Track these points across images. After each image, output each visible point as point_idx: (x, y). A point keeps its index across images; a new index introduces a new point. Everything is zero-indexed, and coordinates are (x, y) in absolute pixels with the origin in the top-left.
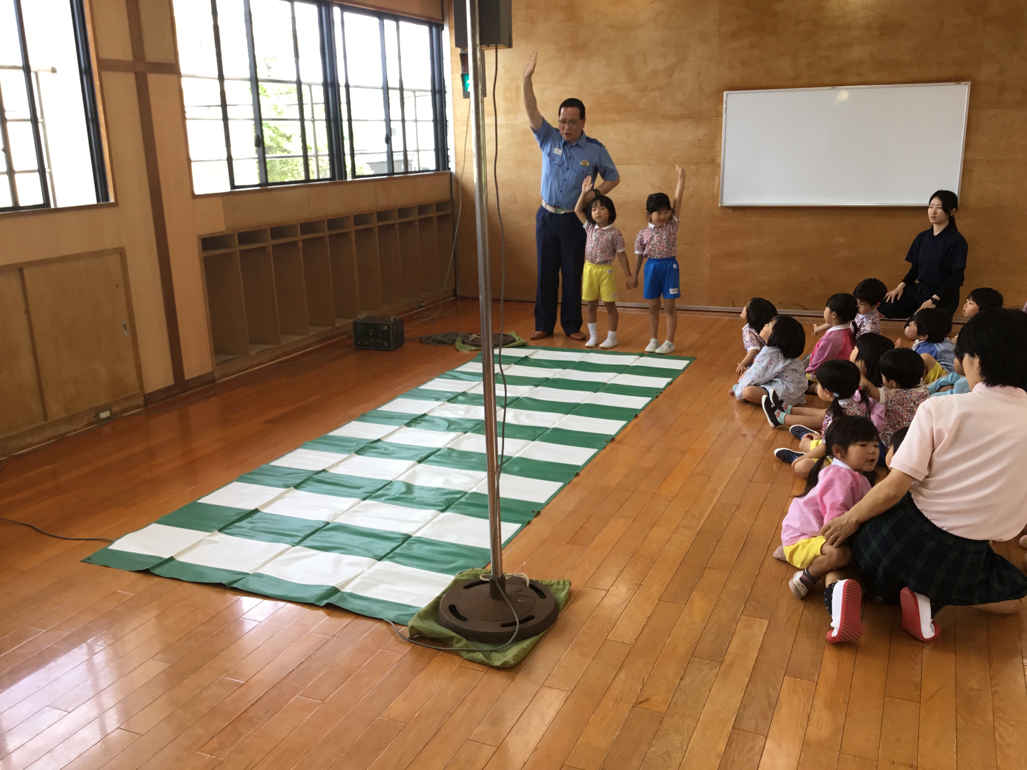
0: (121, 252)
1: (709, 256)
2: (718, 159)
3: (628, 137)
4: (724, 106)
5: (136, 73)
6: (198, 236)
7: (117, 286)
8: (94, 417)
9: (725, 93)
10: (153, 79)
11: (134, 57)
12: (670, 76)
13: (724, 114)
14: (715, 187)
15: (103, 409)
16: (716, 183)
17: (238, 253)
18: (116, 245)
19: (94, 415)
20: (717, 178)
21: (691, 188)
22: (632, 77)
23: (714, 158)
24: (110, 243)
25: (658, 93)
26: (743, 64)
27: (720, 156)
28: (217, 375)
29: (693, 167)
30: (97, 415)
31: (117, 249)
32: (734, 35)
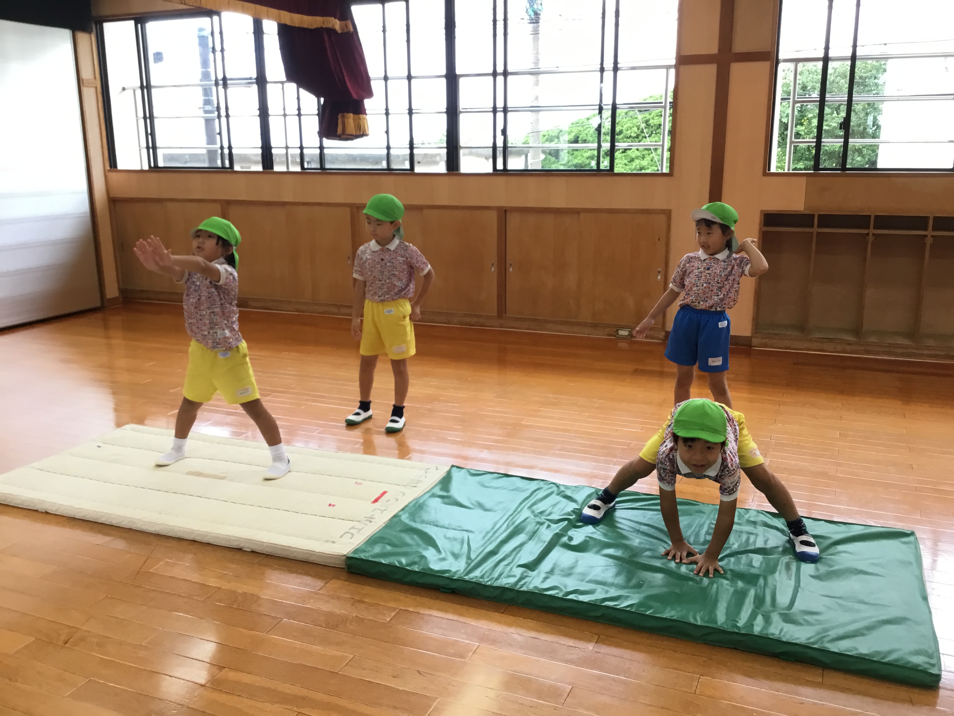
0: (668, 213)
5: (719, 64)
6: (762, 211)
7: (659, 239)
8: (614, 331)
10: (737, 68)
11: (720, 50)
15: (623, 328)
17: (815, 234)
18: (664, 207)
19: (615, 330)
24: (658, 205)
28: (755, 341)
30: (617, 331)
31: (661, 210)
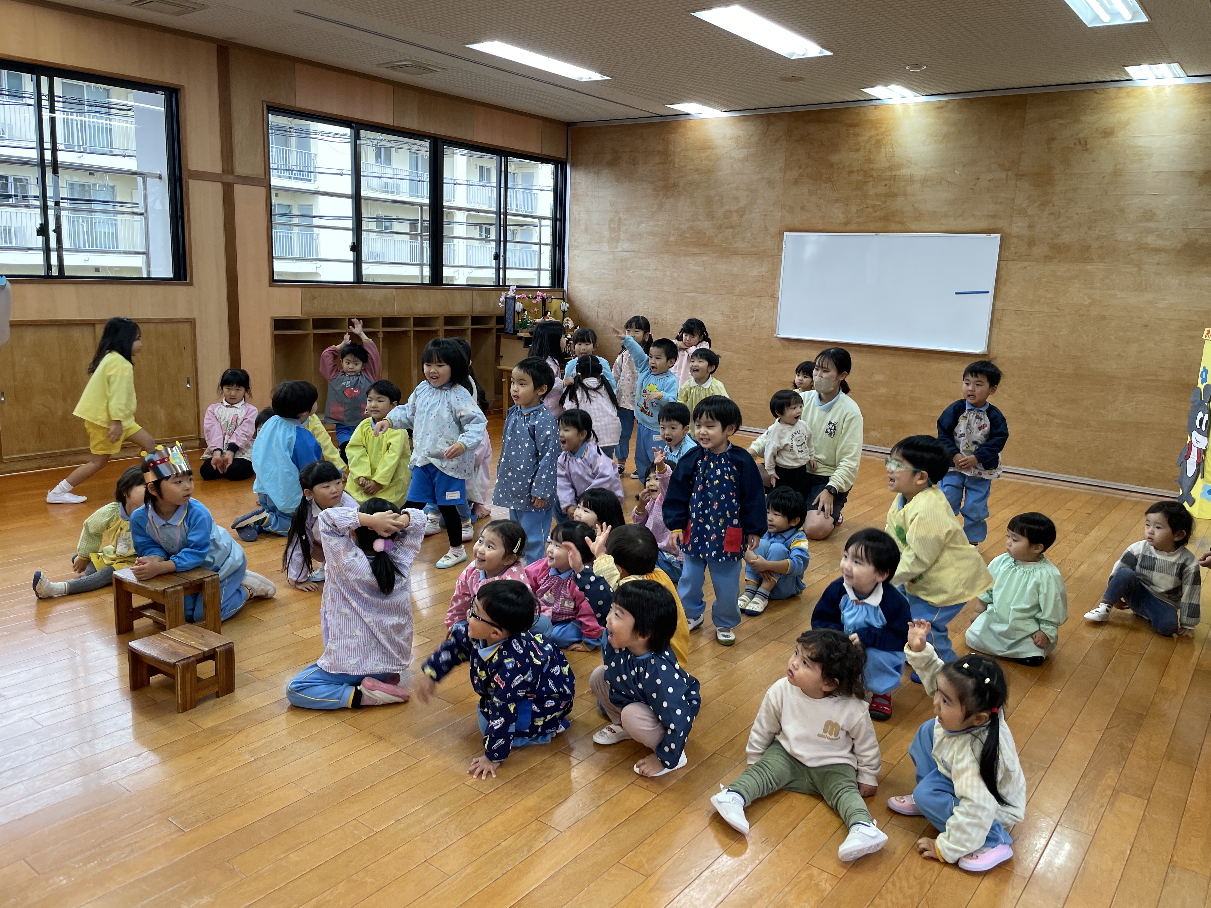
0: (192, 322)
2: (776, 294)
3: (705, 268)
4: (784, 246)
5: (224, 184)
6: (271, 318)
7: (186, 347)
9: (785, 234)
10: (240, 190)
11: (223, 171)
12: (742, 216)
13: (783, 253)
14: (773, 319)
16: (774, 315)
17: (312, 335)
18: (188, 316)
20: (775, 311)
21: (754, 318)
22: (711, 216)
23: (774, 293)
24: (181, 313)
25: (731, 230)
26: (802, 208)
27: (778, 291)
29: (757, 300)
31: (185, 319)
32: (796, 182)
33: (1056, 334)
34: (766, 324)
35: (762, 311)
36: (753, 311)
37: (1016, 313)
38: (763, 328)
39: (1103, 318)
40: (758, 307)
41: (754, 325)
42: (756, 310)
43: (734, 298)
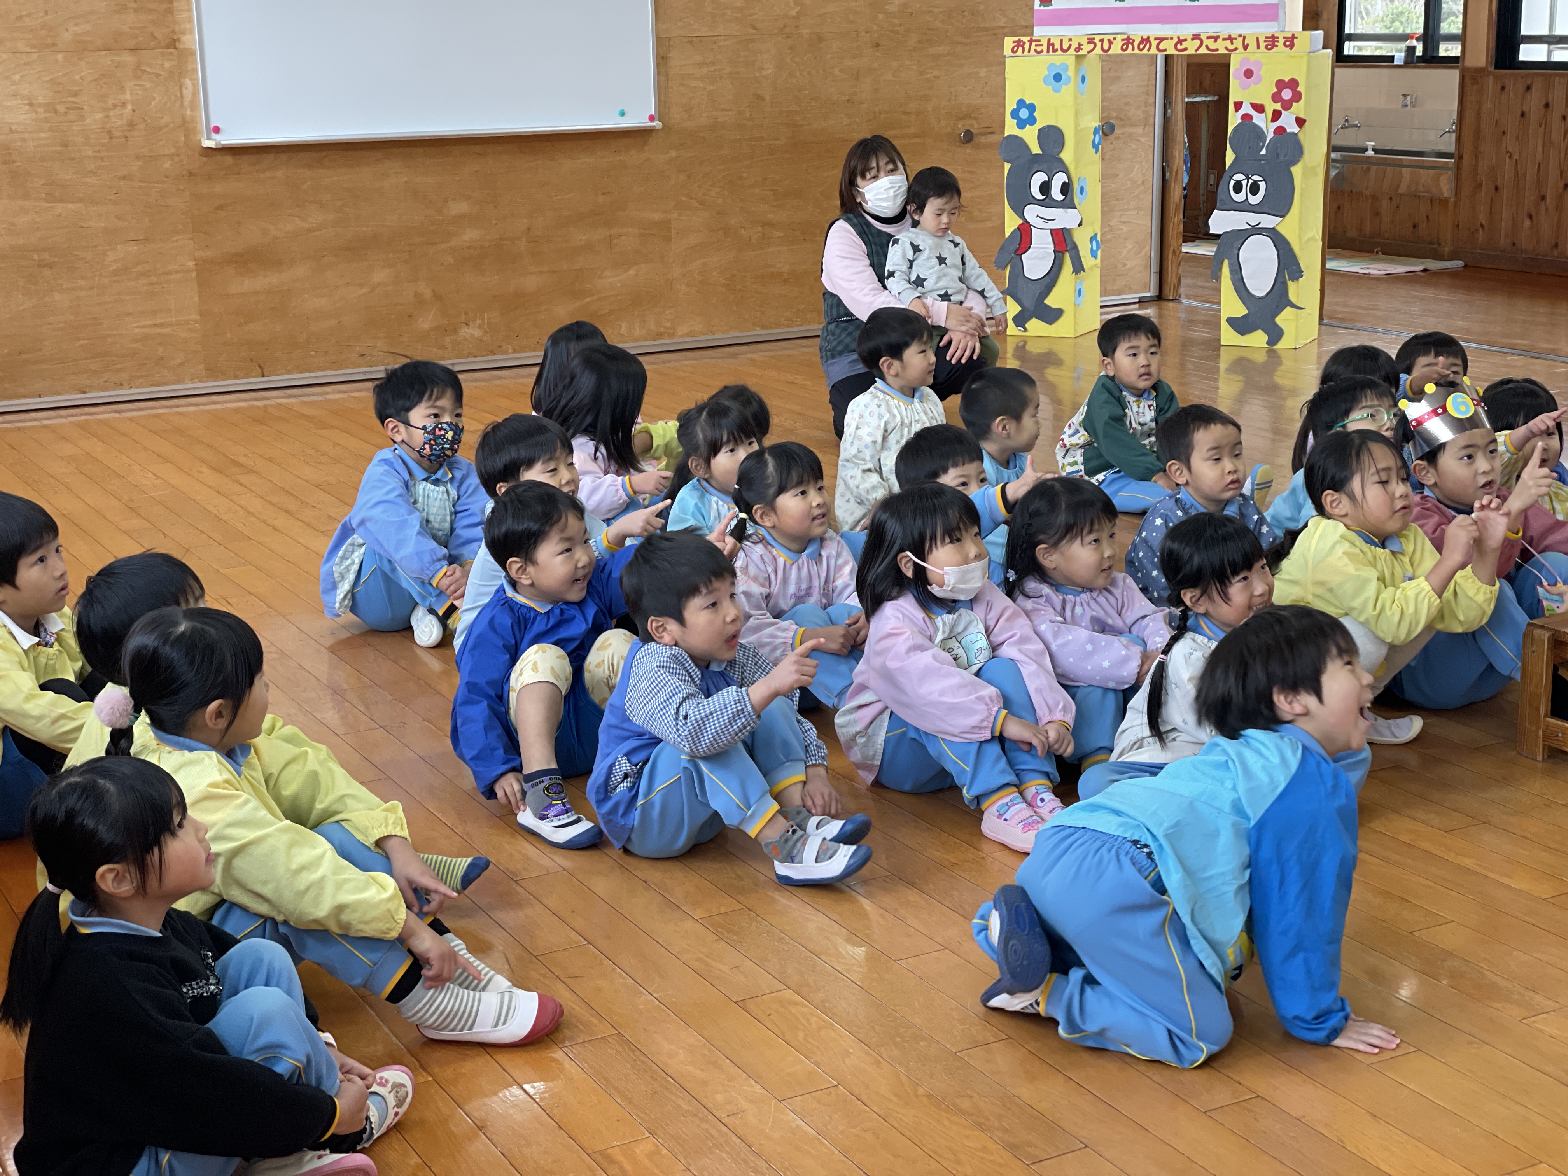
1: (191, 264)
2: (184, 38)
14: (186, 103)
16: (188, 93)
20: (188, 82)
21: (129, 107)
23: (175, 37)
27: (190, 31)
29: (128, 58)
33: (758, 74)
34: (166, 119)
35: (148, 85)
36: (122, 89)
37: (691, 42)
38: (160, 129)
39: (821, 39)
40: (138, 78)
41: (131, 125)
42: (129, 84)
43: (60, 57)
